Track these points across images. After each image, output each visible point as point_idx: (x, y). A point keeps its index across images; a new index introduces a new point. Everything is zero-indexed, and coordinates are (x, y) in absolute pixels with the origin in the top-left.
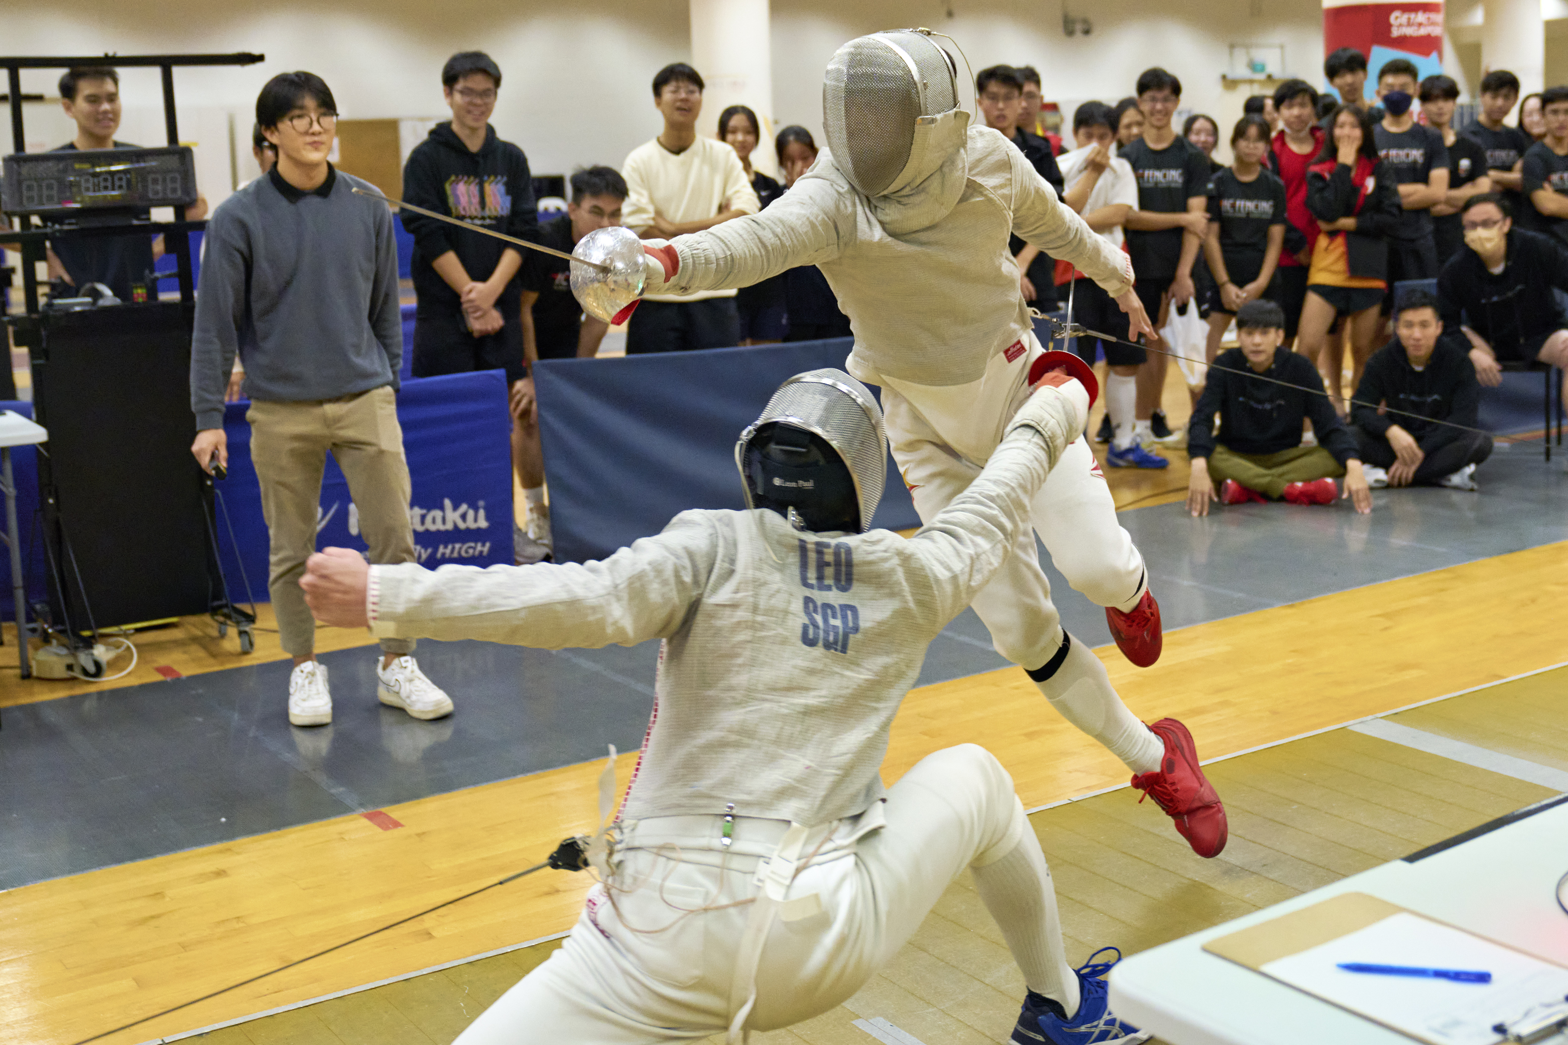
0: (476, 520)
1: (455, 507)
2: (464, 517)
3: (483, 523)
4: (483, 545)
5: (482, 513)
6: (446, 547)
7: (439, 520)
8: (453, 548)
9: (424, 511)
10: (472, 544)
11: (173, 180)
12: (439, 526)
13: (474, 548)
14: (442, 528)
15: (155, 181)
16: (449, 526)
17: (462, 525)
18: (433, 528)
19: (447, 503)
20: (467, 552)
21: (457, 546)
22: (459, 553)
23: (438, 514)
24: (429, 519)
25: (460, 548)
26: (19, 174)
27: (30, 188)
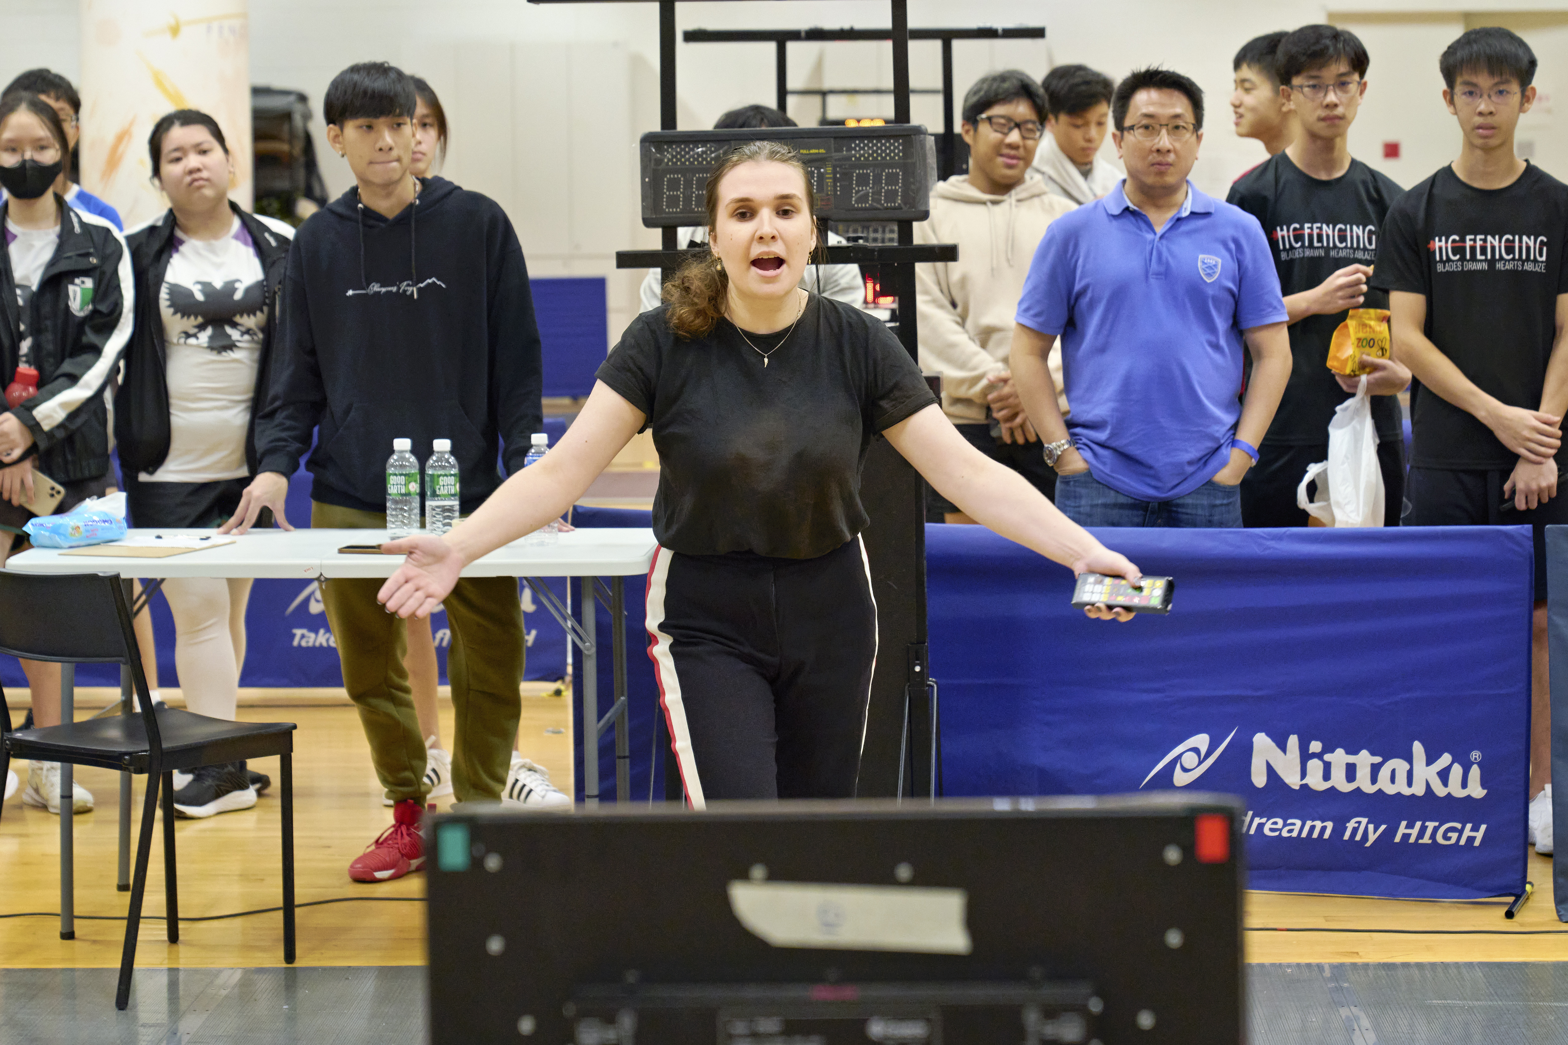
0: (1464, 785)
1: (1430, 760)
2: (1444, 775)
3: (1477, 791)
4: (1475, 829)
5: (1475, 772)
6: (1410, 826)
7: (1401, 777)
8: (1423, 829)
9: (1378, 759)
10: (1458, 826)
11: (892, 179)
12: (1401, 787)
13: (1461, 832)
14: (1407, 791)
15: (863, 180)
16: (1418, 789)
17: (1440, 791)
18: (1390, 790)
19: (1418, 748)
20: (1445, 837)
21: (1431, 825)
22: (1433, 836)
23: (1399, 765)
24: (1384, 773)
25: (1436, 830)
26: (659, 162)
27: (674, 185)
